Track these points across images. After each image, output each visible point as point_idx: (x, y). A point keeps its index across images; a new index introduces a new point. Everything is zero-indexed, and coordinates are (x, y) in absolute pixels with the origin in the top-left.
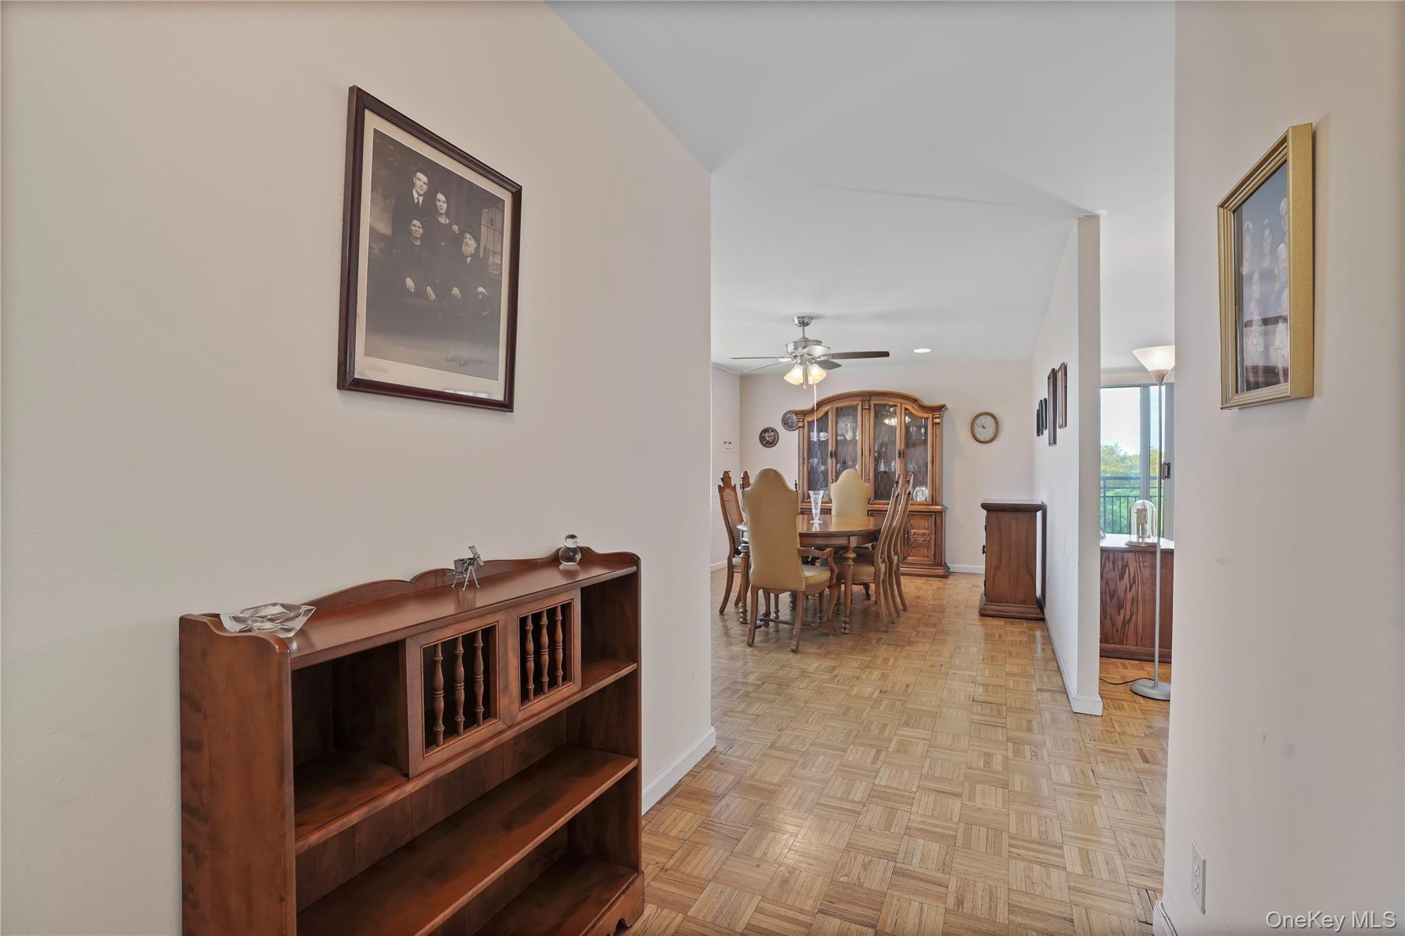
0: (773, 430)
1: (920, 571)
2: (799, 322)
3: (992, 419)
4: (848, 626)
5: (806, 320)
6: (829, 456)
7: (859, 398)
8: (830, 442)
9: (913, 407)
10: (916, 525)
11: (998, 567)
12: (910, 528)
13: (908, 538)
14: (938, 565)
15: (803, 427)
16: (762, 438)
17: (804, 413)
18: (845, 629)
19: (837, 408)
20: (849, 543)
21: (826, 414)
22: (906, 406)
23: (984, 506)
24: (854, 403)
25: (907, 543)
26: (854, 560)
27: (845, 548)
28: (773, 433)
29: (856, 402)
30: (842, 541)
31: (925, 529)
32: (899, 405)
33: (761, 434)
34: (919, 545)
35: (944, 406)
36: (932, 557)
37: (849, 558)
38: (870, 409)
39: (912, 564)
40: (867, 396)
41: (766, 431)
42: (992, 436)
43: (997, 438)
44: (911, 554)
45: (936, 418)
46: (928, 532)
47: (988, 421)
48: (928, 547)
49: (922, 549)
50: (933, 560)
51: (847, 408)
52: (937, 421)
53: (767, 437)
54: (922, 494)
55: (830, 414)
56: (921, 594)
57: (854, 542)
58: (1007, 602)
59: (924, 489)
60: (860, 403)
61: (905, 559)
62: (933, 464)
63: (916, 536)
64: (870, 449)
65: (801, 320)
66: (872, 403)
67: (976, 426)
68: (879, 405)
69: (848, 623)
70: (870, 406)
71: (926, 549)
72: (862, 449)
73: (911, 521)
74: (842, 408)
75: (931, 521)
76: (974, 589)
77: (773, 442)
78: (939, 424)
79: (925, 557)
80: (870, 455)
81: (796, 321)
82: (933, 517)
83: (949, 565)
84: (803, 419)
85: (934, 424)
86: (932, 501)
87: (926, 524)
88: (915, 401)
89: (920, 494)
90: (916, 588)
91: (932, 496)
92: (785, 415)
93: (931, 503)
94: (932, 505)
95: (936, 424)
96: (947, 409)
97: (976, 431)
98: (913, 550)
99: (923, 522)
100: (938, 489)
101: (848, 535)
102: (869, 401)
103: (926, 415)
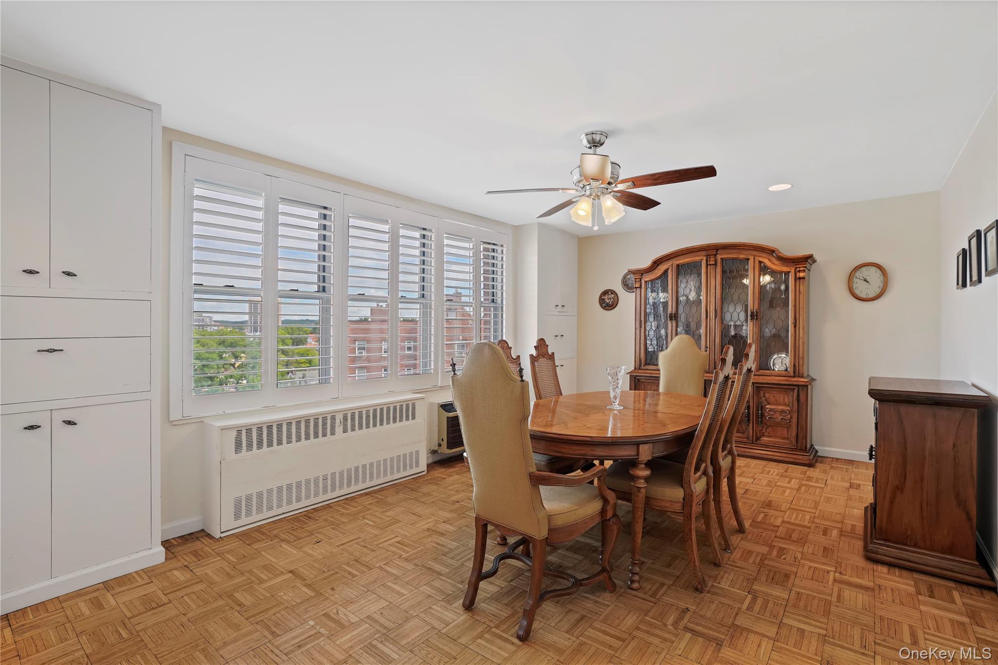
0: (613, 292)
1: (777, 455)
2: (589, 142)
3: (878, 271)
4: (636, 578)
5: (597, 138)
6: (669, 319)
7: (704, 253)
8: (670, 303)
9: (769, 260)
10: (773, 400)
11: (899, 489)
12: (765, 403)
13: (762, 415)
14: (801, 450)
15: (640, 287)
16: (602, 301)
17: (641, 273)
18: (632, 582)
19: (678, 266)
20: (638, 454)
21: (666, 272)
22: (761, 259)
23: (873, 393)
24: (697, 259)
25: (761, 421)
26: (647, 479)
27: (633, 463)
28: (613, 296)
29: (701, 258)
30: (627, 452)
31: (785, 405)
32: (751, 258)
33: (601, 297)
34: (778, 424)
35: (810, 257)
36: (794, 440)
37: (639, 478)
38: (716, 264)
39: (767, 446)
40: (712, 250)
41: (605, 293)
42: (878, 291)
43: (883, 295)
44: (766, 434)
45: (799, 271)
46: (789, 408)
47: (874, 275)
48: (789, 428)
49: (780, 429)
50: (794, 443)
51: (688, 265)
52: (802, 275)
53: (606, 300)
54: (780, 362)
55: (670, 272)
56: (773, 497)
57: (646, 453)
58: (915, 546)
59: (784, 356)
60: (705, 258)
61: (758, 439)
62: (795, 326)
63: (772, 413)
64: (716, 310)
65: (590, 137)
66: (719, 257)
67: (855, 280)
68: (726, 259)
69: (637, 574)
70: (716, 261)
71: (786, 429)
72: (707, 311)
73: (766, 395)
74: (683, 265)
75: (793, 396)
76: (852, 492)
77: (613, 305)
78: (804, 278)
79: (784, 438)
80: (715, 317)
81: (585, 142)
82: (796, 391)
83: (817, 447)
84: (640, 279)
85: (798, 279)
86: (794, 372)
87: (786, 400)
88: (771, 252)
89: (778, 361)
90: (769, 484)
91: (794, 365)
92: (625, 277)
93: (792, 374)
94: (795, 376)
95: (800, 278)
96: (815, 261)
97: (855, 286)
98: (768, 430)
99: (781, 397)
100: (803, 358)
101: (636, 443)
102: (715, 255)
103: (785, 269)
